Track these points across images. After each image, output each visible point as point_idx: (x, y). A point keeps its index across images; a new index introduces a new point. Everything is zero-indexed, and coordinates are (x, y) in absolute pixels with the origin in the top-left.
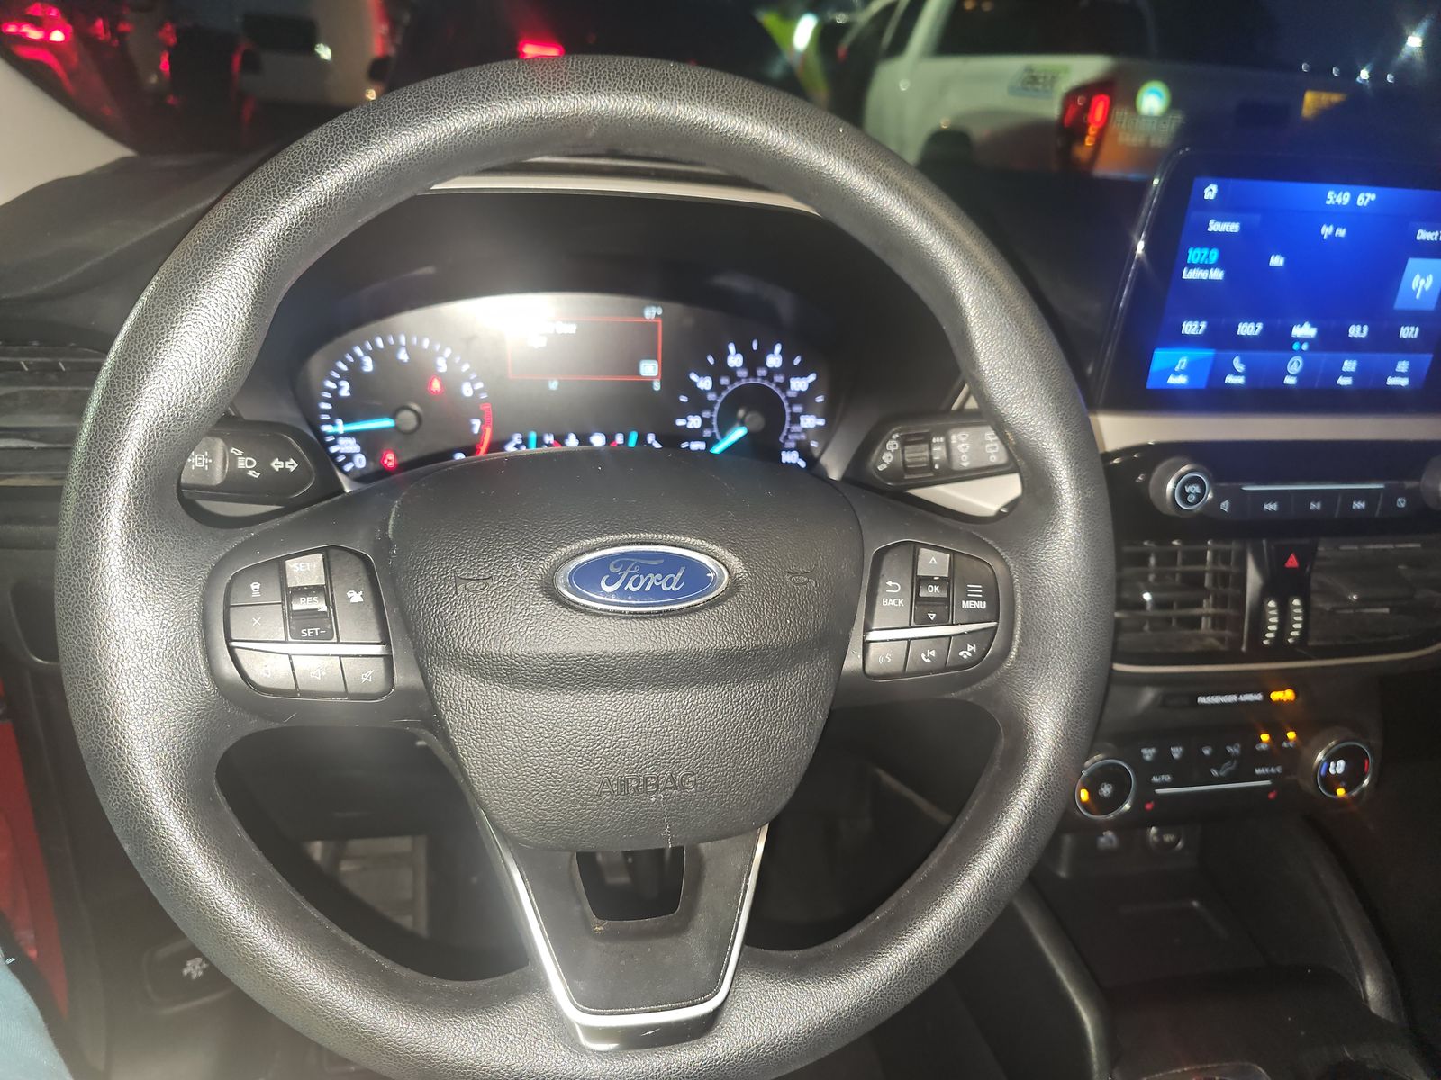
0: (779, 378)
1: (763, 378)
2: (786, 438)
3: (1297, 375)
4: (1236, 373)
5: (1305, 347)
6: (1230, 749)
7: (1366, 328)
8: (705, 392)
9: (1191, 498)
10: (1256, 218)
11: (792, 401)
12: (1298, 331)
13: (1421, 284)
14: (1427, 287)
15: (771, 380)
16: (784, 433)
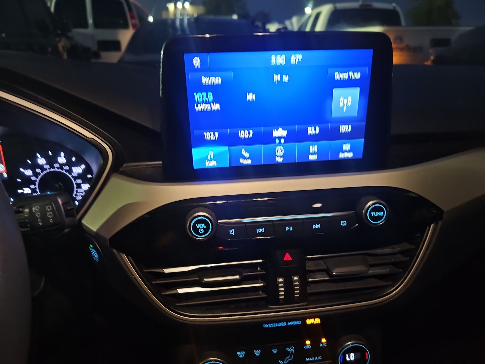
0: (67, 168)
1: (58, 168)
2: (76, 195)
3: (283, 156)
4: (245, 158)
5: (283, 141)
6: (288, 349)
7: (317, 128)
8: (30, 177)
9: (201, 231)
10: (230, 74)
11: (75, 178)
12: (275, 133)
13: (345, 103)
14: (349, 104)
15: (62, 169)
16: (75, 193)
